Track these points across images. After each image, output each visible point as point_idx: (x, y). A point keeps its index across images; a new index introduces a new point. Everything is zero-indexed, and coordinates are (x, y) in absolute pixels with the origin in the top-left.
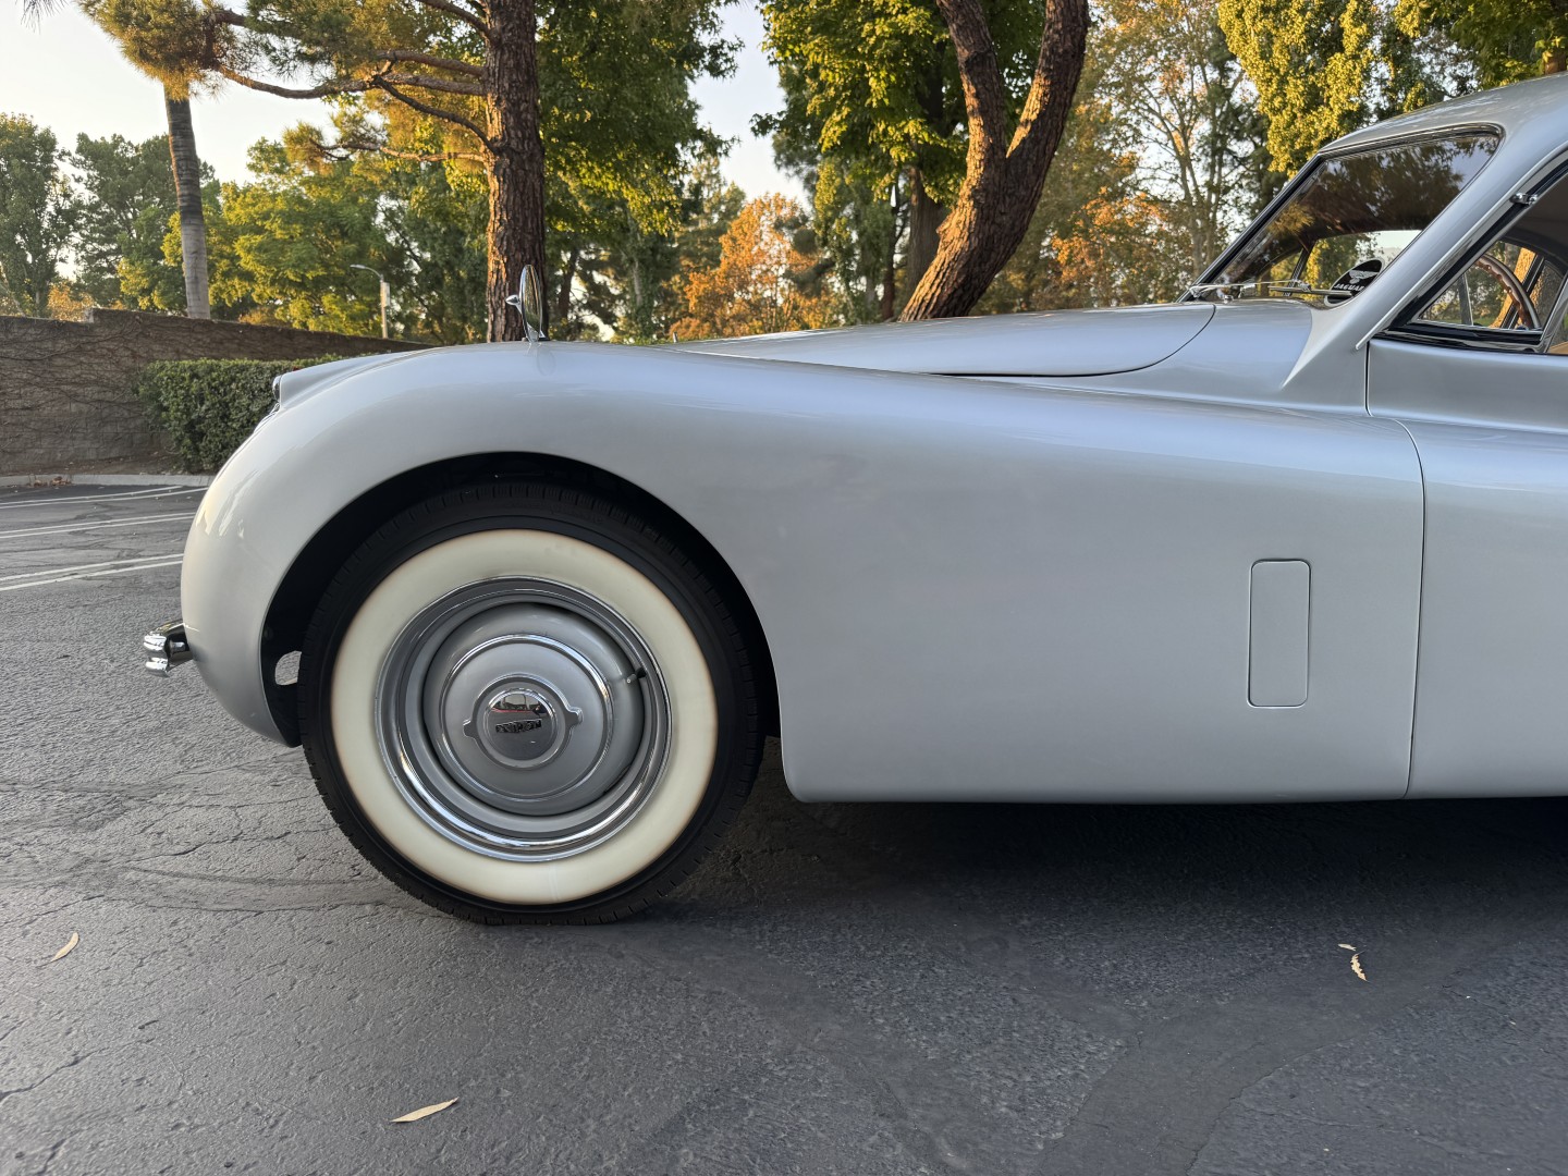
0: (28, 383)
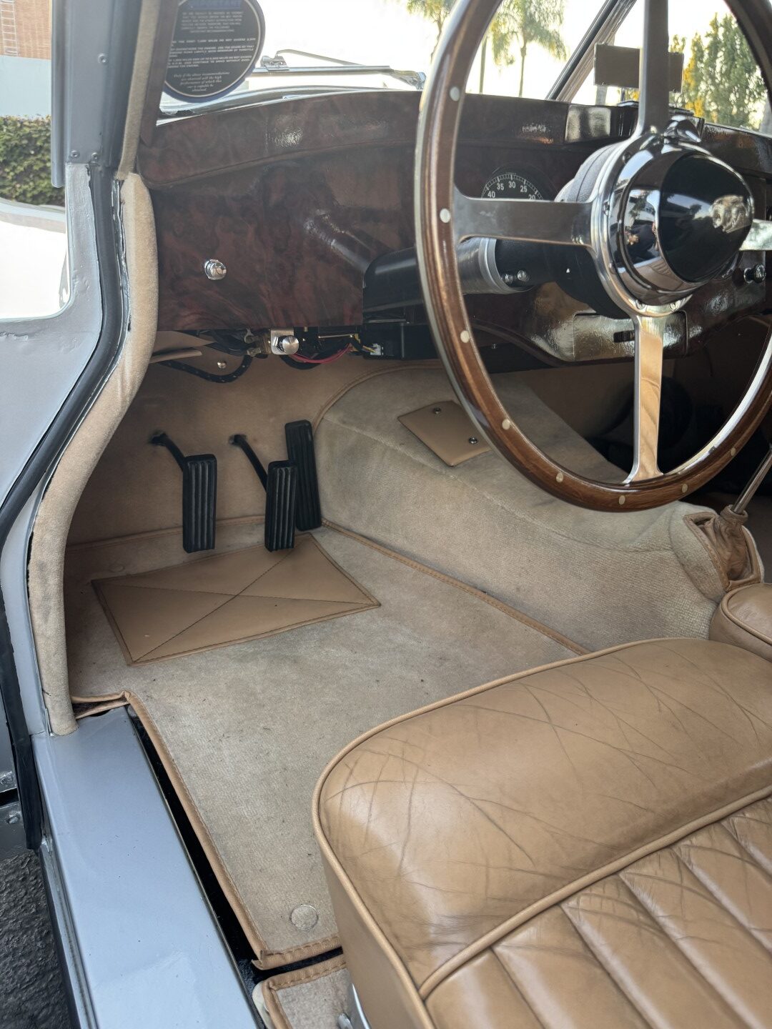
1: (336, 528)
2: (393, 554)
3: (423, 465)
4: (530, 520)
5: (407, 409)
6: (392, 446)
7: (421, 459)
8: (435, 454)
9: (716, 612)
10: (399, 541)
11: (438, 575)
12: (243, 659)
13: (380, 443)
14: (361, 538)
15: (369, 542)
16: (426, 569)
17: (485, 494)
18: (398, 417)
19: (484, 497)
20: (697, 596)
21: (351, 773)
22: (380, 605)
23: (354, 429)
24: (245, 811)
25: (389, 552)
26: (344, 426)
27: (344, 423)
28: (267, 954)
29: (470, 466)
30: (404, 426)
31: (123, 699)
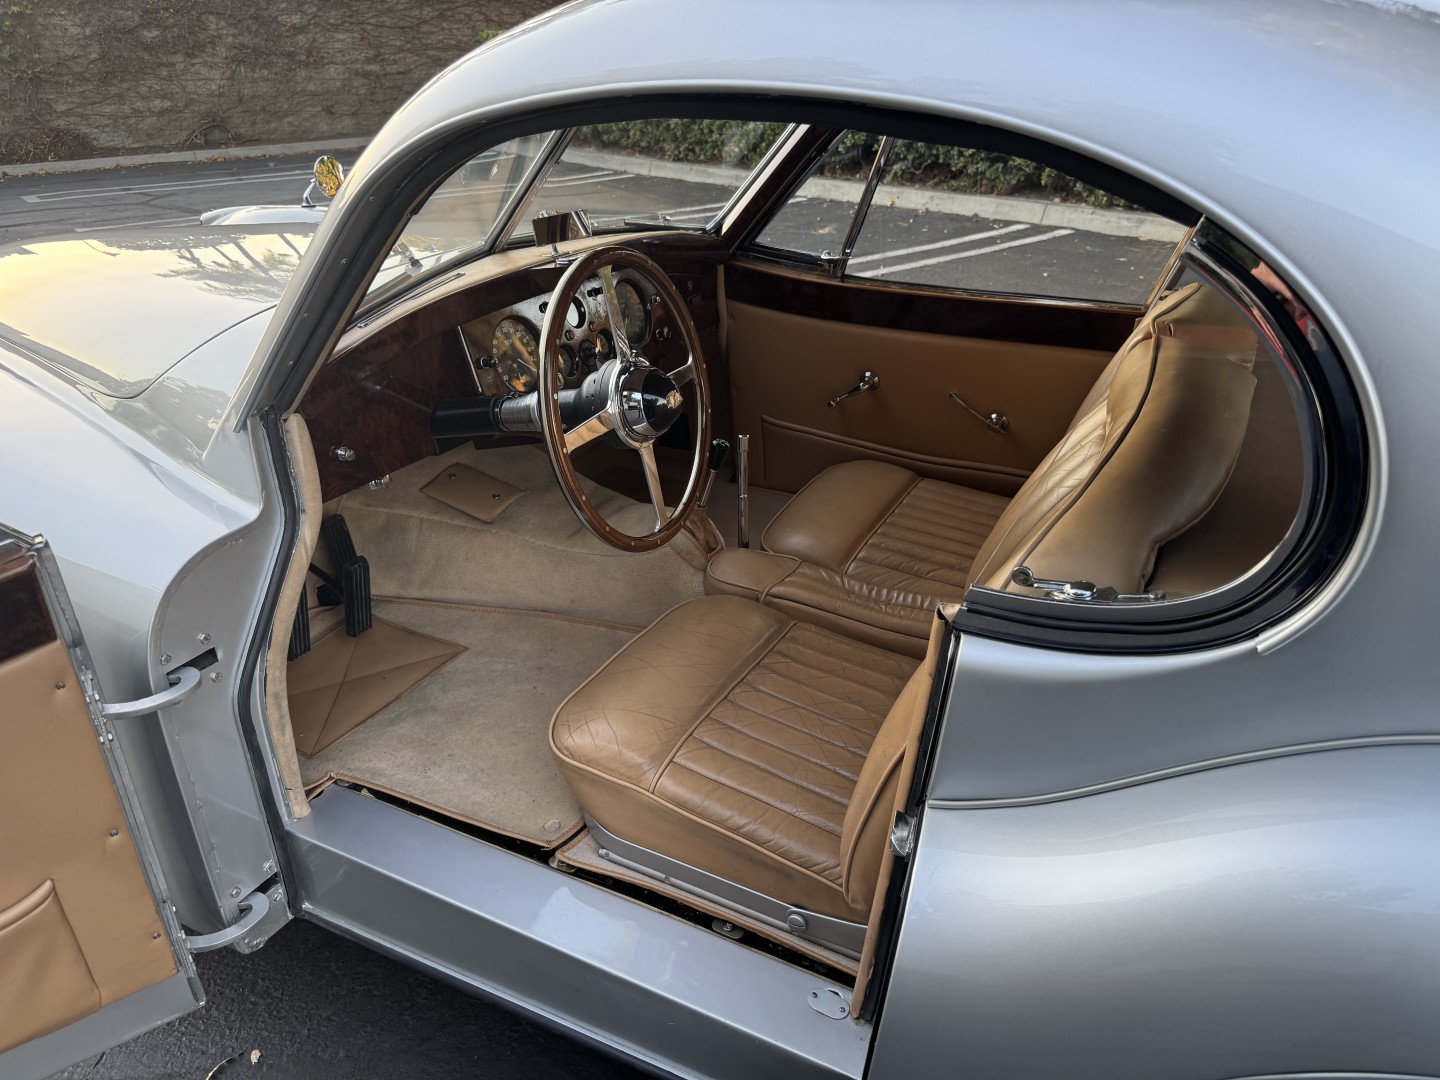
0: (401, 50)
1: (387, 600)
2: (454, 606)
3: (464, 527)
4: (569, 549)
5: (424, 481)
6: (426, 516)
7: (460, 523)
8: (469, 515)
9: (705, 577)
10: (458, 594)
11: (502, 610)
12: (393, 722)
13: (414, 517)
14: (417, 602)
15: (425, 603)
16: (489, 609)
17: (527, 538)
18: (421, 489)
19: (527, 541)
20: (692, 570)
21: (569, 726)
22: (466, 649)
23: (381, 509)
24: (478, 799)
25: (449, 605)
26: (369, 509)
27: (368, 505)
28: (549, 842)
29: (503, 519)
30: (429, 497)
31: (331, 778)
